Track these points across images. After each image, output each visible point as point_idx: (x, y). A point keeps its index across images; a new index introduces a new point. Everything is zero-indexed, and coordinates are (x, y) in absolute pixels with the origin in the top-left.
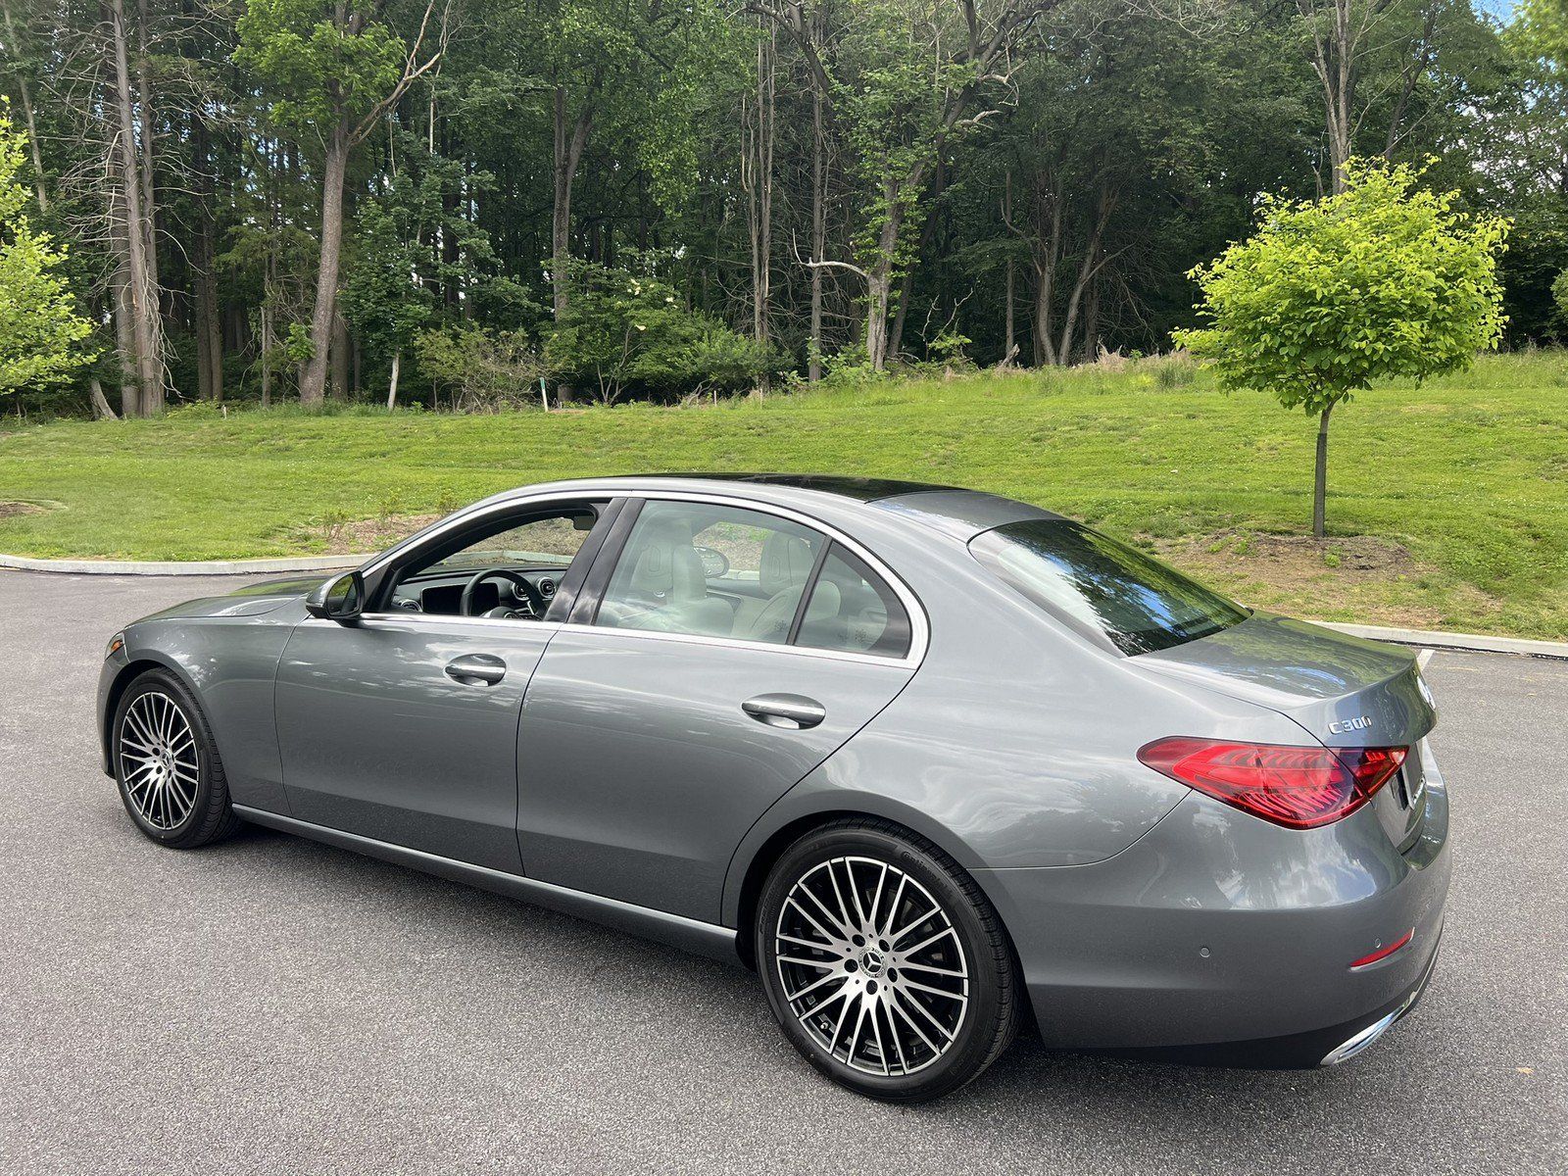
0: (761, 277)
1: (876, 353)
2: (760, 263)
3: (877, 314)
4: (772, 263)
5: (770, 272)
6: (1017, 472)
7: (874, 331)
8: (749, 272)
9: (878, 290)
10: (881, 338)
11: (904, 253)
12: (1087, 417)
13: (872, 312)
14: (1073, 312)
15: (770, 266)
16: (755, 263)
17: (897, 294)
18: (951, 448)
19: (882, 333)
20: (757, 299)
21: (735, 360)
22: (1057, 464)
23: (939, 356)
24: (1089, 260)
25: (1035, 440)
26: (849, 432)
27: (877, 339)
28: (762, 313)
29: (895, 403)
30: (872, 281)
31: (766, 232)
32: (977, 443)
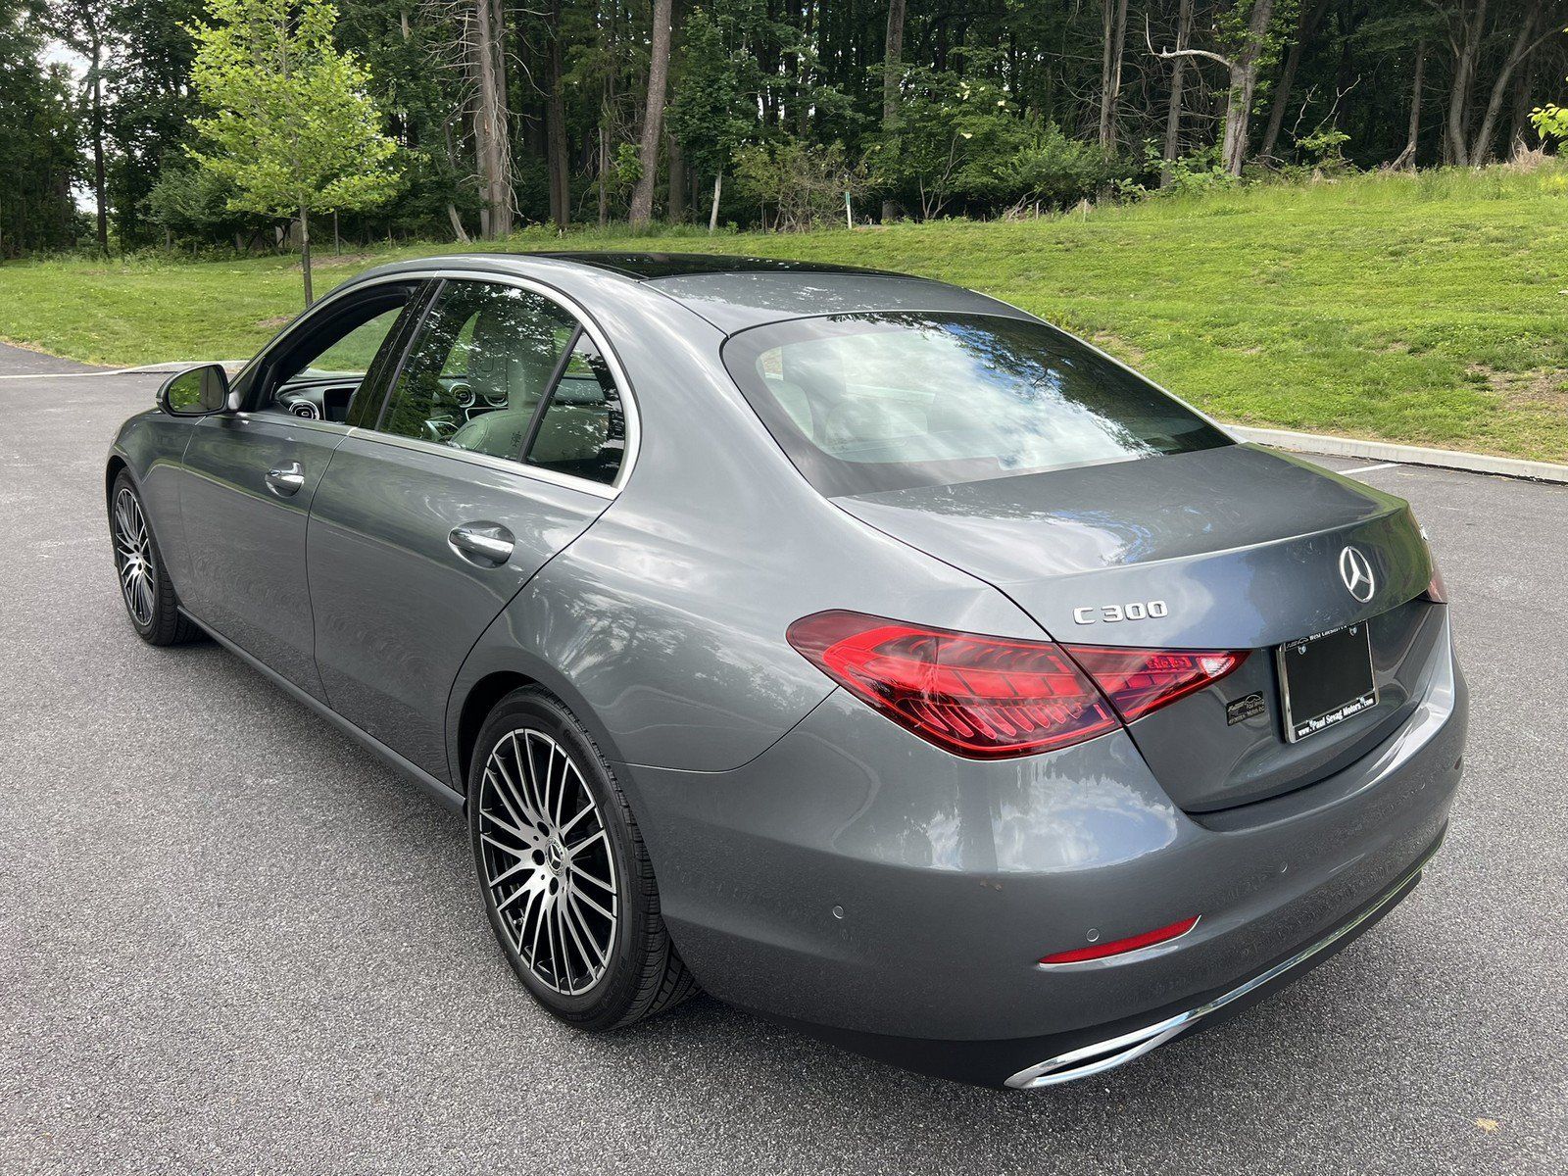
0: (1112, 74)
1: (1233, 157)
2: (1112, 58)
3: (1240, 112)
4: (1125, 58)
5: (1123, 67)
6: (1359, 292)
7: (1233, 132)
8: (1098, 69)
9: (1243, 80)
10: (1241, 138)
11: (1278, 35)
12: (1467, 227)
13: (1232, 109)
14: (1496, 102)
15: (1123, 60)
16: (1106, 58)
17: (1265, 85)
18: (1286, 264)
19: (1243, 132)
20: (1105, 99)
21: (1064, 168)
22: (1413, 282)
23: (1310, 157)
24: (1523, 36)
25: (1392, 254)
26: (1171, 245)
27: (1236, 140)
28: (1110, 116)
29: (1237, 212)
30: (1237, 71)
31: (1123, 21)
32: (1319, 258)
